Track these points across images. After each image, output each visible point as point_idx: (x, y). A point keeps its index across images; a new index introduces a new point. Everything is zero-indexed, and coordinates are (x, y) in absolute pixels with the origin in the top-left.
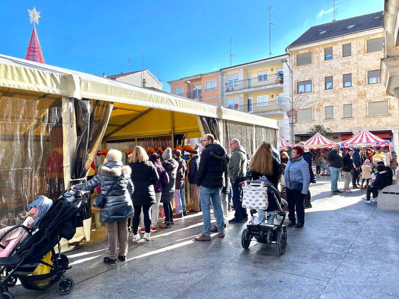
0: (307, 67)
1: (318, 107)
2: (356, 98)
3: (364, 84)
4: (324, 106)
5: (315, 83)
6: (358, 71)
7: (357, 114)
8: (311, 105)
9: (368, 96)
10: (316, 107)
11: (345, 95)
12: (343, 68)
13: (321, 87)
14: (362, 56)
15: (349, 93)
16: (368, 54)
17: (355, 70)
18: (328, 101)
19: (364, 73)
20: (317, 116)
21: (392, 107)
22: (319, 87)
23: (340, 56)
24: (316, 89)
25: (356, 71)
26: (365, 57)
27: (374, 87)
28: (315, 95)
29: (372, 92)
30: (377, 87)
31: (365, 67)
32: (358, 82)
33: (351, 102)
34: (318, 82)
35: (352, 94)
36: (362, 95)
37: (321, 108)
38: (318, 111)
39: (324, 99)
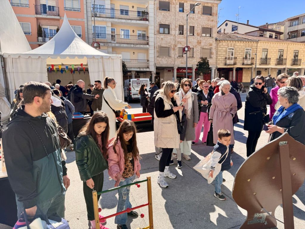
0: (167, 13)
1: (174, 47)
2: (196, 44)
3: (200, 36)
4: (178, 46)
5: (172, 27)
6: (198, 25)
7: (196, 55)
8: (169, 45)
9: (202, 44)
10: (173, 47)
11: (191, 41)
12: (190, 21)
13: (176, 31)
14: (200, 16)
15: (193, 40)
16: (203, 15)
17: (196, 24)
18: (181, 43)
19: (200, 28)
20: (173, 53)
21: (213, 53)
22: (174, 31)
23: (188, 11)
24: (172, 32)
25: (197, 26)
26: (202, 17)
27: (205, 39)
28: (172, 37)
29: (204, 41)
30: (207, 39)
31: (201, 23)
32: (198, 33)
33: (194, 46)
34: (174, 27)
35: (194, 41)
36: (199, 43)
37: (176, 48)
38: (173, 50)
39: (178, 41)
